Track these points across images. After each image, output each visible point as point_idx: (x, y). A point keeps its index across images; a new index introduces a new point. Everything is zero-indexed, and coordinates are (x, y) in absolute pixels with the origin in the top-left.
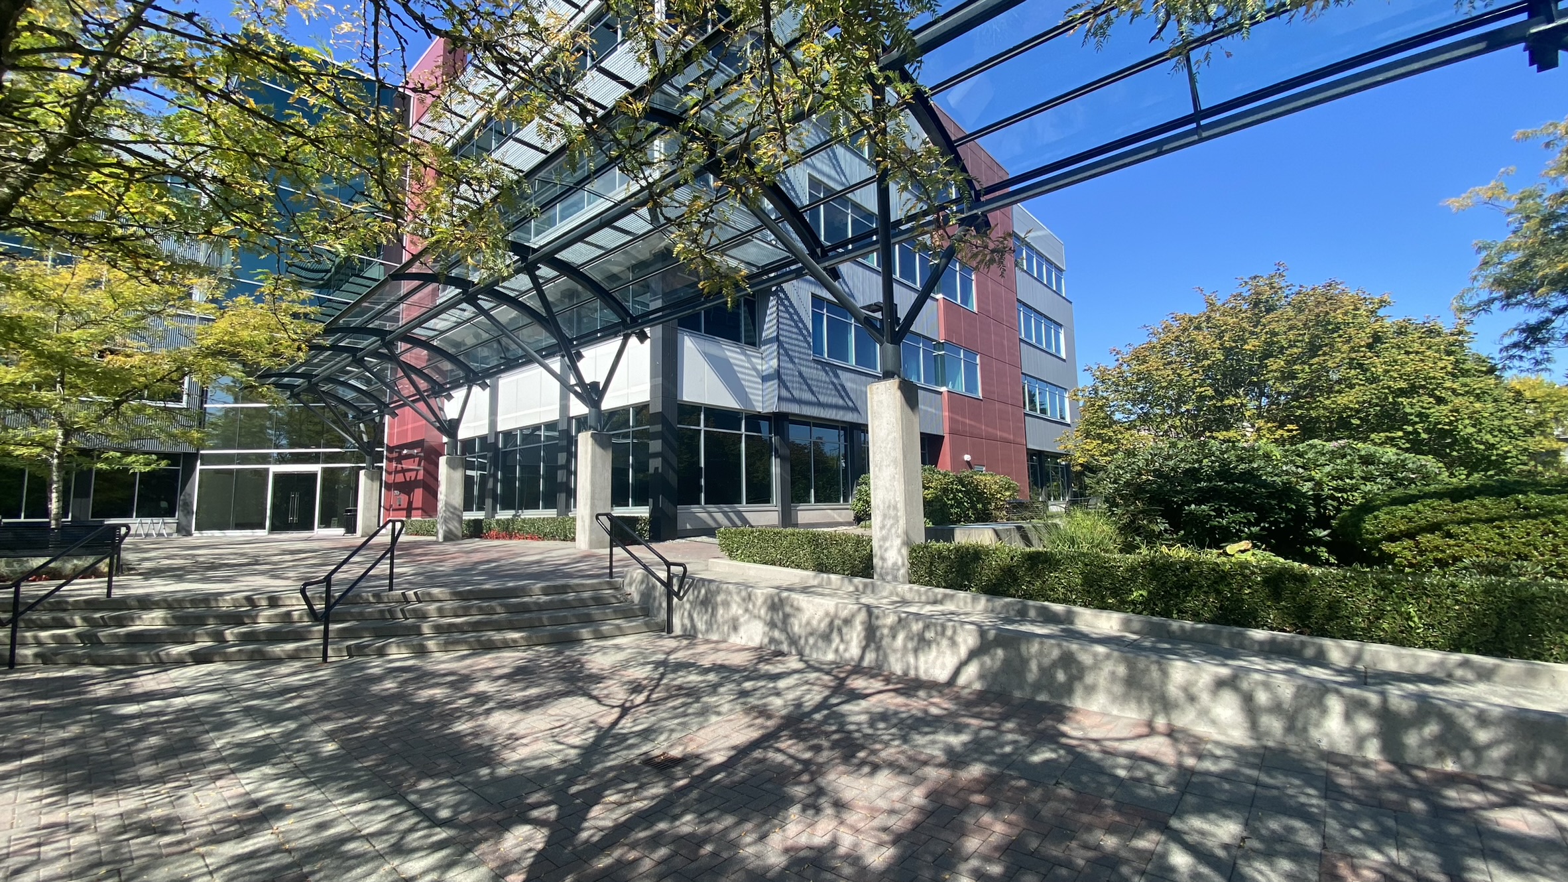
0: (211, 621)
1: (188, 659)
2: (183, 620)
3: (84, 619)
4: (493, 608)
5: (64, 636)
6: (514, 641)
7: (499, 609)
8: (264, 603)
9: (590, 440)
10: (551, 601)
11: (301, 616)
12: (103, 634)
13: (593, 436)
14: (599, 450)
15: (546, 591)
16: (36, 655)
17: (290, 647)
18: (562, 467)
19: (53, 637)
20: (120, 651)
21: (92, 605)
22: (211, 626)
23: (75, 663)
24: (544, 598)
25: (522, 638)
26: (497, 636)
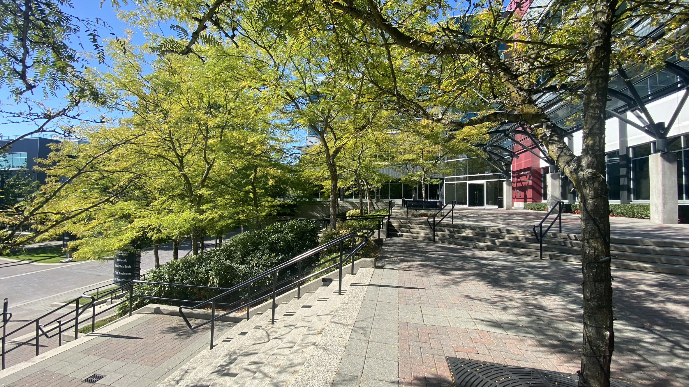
0: (488, 236)
1: (485, 248)
2: (478, 234)
3: (448, 230)
4: (624, 249)
5: (444, 234)
6: (645, 268)
7: (628, 250)
8: (505, 232)
9: (660, 159)
10: (665, 250)
11: (522, 239)
12: (456, 235)
13: (662, 156)
14: (667, 164)
15: (658, 244)
16: (439, 239)
17: (523, 250)
18: (623, 176)
19: (441, 234)
20: (463, 242)
21: (448, 226)
22: (488, 237)
23: (450, 243)
24: (658, 249)
25: (650, 267)
26: (632, 264)
